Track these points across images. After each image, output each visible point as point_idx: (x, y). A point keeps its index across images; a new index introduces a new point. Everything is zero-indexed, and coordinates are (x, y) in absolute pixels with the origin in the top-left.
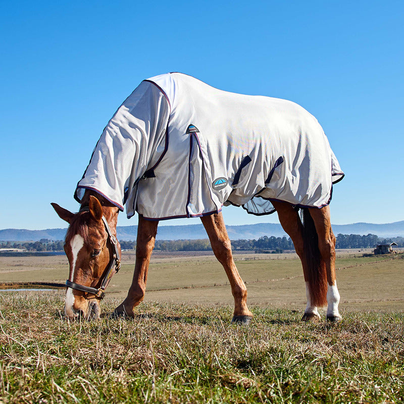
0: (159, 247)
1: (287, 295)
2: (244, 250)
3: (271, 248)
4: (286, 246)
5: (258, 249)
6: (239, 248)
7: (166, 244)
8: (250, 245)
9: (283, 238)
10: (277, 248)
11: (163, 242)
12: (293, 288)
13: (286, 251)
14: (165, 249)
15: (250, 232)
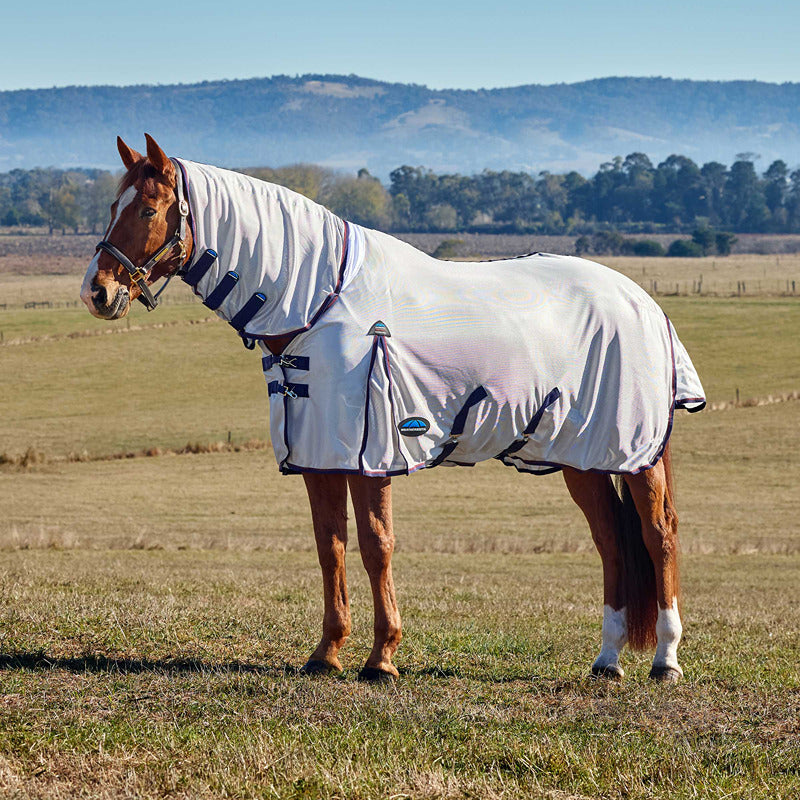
0: (35, 208)
1: (730, 498)
2: (511, 230)
3: (665, 218)
4: (753, 213)
5: (592, 224)
6: (484, 219)
7: (77, 193)
8: (551, 205)
9: (737, 166)
10: (702, 221)
11: (58, 178)
12: (767, 460)
13: (747, 240)
14: (72, 223)
15: (553, 128)
